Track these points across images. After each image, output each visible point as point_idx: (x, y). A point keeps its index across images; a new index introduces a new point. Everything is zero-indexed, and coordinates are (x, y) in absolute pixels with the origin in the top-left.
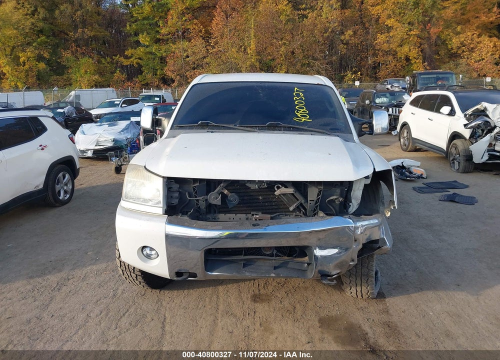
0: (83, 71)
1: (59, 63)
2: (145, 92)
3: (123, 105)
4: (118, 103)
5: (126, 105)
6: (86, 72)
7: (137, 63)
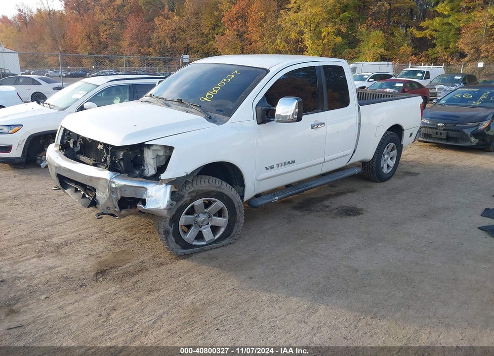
0: (371, 44)
1: (355, 37)
2: (411, 67)
3: (370, 80)
4: (366, 77)
5: (373, 80)
6: (374, 45)
7: (431, 36)
